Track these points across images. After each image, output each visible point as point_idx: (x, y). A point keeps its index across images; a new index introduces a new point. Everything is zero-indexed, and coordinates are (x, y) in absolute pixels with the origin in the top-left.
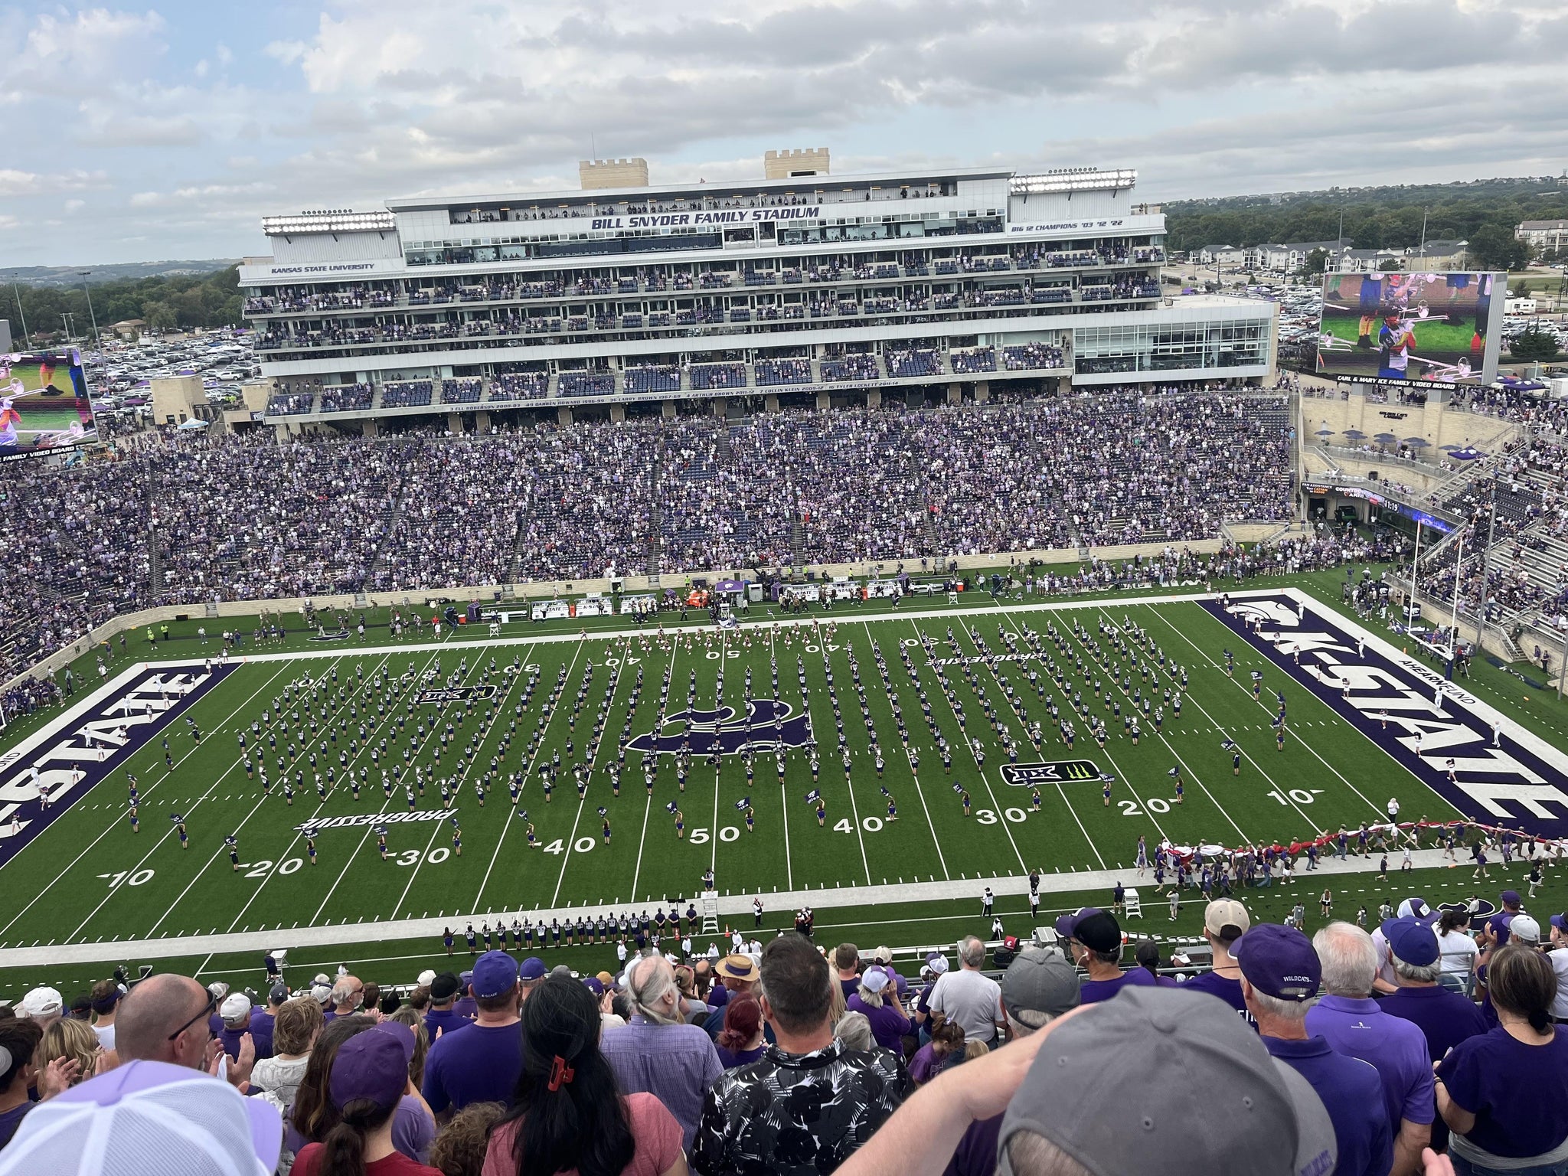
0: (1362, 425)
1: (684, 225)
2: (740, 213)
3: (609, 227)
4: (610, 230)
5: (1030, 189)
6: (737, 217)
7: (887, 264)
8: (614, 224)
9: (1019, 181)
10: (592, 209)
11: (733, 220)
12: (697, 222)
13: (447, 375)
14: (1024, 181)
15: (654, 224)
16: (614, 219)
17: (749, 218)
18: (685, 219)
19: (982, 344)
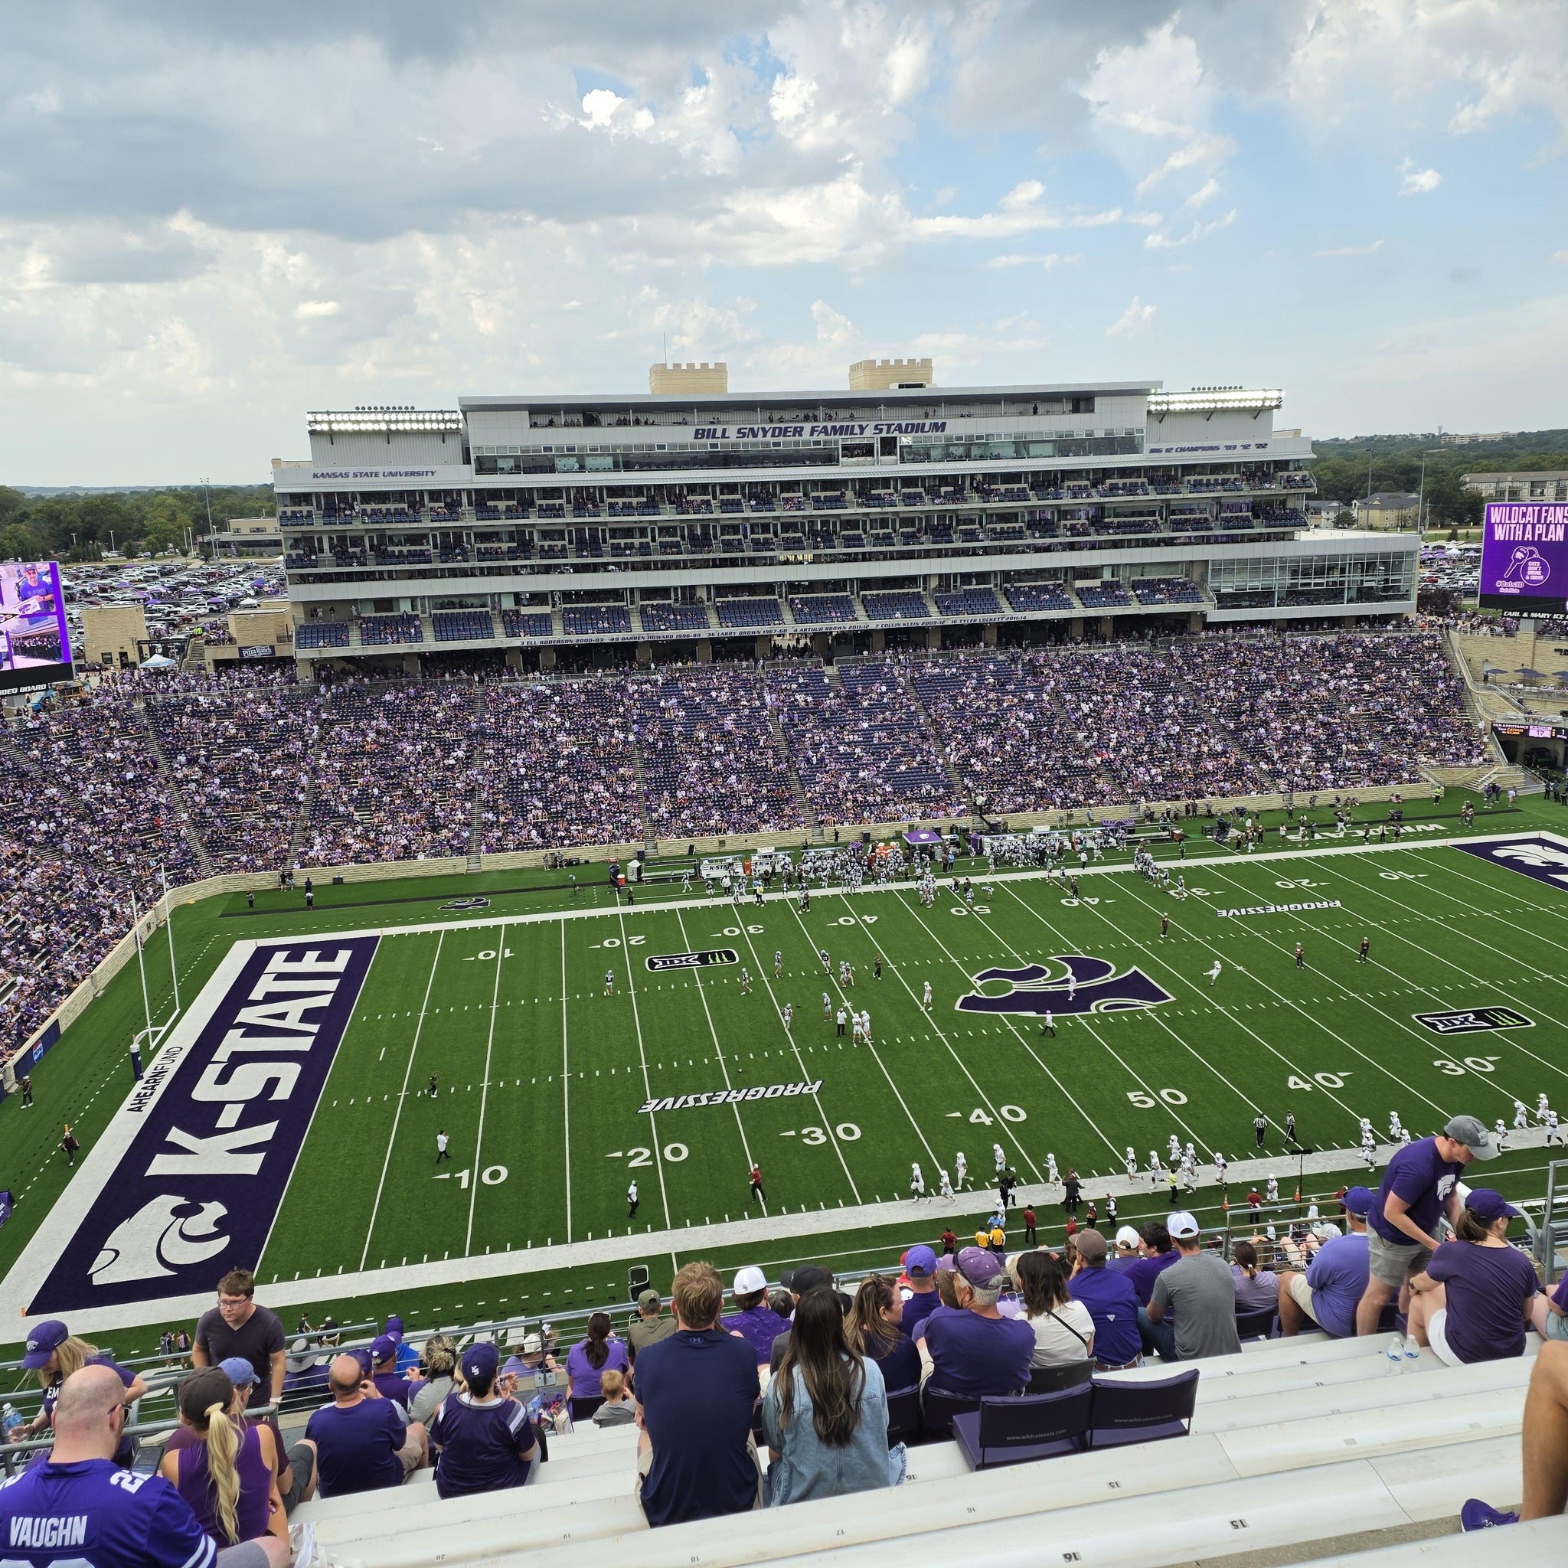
0: (1533, 664)
1: (797, 438)
2: (860, 426)
3: (714, 437)
4: (714, 441)
5: (1172, 407)
6: (857, 430)
7: (1015, 486)
8: (719, 434)
9: (1160, 399)
10: (696, 417)
11: (852, 433)
12: (812, 435)
13: (508, 604)
14: (1165, 398)
15: (765, 436)
16: (719, 428)
17: (869, 432)
18: (799, 431)
19: (1107, 576)
